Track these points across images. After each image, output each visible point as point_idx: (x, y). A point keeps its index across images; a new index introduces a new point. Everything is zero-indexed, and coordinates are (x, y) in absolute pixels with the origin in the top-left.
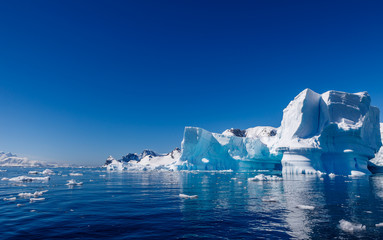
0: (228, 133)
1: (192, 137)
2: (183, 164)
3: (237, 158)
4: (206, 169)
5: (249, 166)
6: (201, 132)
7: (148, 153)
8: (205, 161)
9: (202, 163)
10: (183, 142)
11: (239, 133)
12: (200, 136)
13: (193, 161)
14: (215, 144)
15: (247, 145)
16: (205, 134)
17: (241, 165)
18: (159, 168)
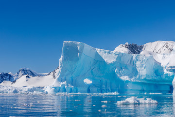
0: (121, 49)
1: (72, 54)
2: (60, 85)
3: (125, 78)
4: (89, 91)
5: (139, 88)
6: (82, 48)
7: (25, 72)
8: (88, 81)
9: (84, 85)
10: (61, 59)
11: (135, 49)
12: (81, 52)
13: (72, 82)
14: (99, 61)
15: (138, 64)
16: (87, 50)
17: (130, 86)
18: (32, 90)
